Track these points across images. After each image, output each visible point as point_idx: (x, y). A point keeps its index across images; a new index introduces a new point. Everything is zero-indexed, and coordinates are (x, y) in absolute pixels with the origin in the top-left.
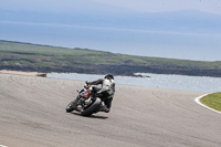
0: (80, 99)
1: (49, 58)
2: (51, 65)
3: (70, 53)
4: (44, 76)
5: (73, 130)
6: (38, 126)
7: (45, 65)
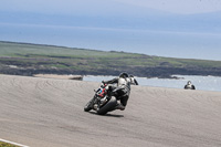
0: (97, 98)
1: (85, 62)
2: (87, 68)
3: (106, 56)
4: (80, 79)
5: (109, 133)
6: (74, 130)
7: (80, 68)
